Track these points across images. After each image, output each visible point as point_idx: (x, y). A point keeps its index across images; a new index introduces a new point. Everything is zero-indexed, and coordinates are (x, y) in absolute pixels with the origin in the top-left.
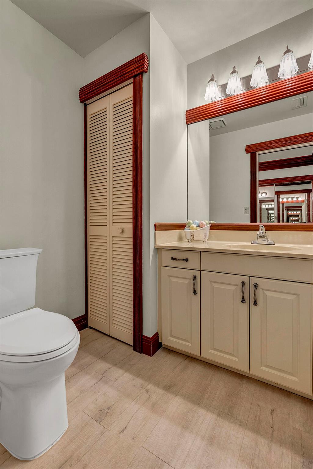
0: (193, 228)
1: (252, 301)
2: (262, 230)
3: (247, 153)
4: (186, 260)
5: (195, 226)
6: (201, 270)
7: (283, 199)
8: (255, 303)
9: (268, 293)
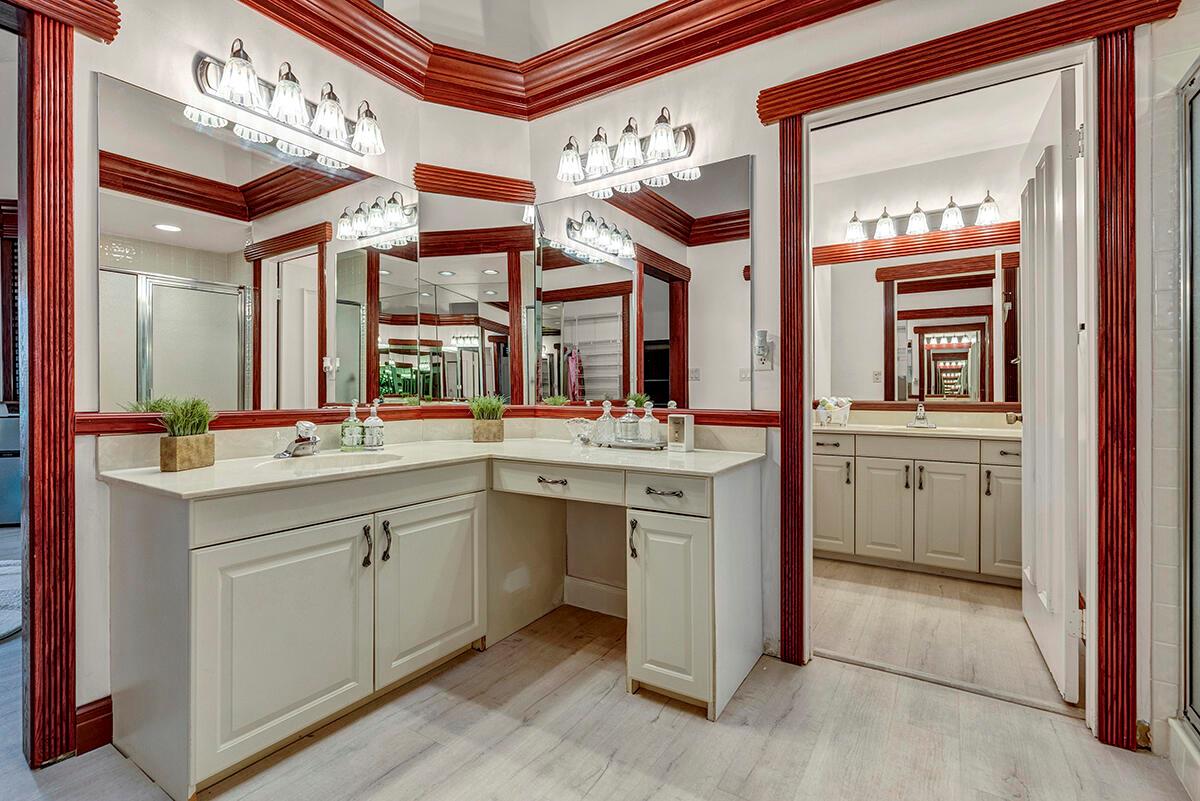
0: (829, 407)
1: (917, 485)
2: (921, 411)
3: (878, 281)
4: (837, 445)
5: (832, 405)
6: (855, 456)
7: (929, 339)
8: (921, 487)
9: (934, 476)
